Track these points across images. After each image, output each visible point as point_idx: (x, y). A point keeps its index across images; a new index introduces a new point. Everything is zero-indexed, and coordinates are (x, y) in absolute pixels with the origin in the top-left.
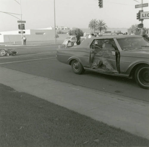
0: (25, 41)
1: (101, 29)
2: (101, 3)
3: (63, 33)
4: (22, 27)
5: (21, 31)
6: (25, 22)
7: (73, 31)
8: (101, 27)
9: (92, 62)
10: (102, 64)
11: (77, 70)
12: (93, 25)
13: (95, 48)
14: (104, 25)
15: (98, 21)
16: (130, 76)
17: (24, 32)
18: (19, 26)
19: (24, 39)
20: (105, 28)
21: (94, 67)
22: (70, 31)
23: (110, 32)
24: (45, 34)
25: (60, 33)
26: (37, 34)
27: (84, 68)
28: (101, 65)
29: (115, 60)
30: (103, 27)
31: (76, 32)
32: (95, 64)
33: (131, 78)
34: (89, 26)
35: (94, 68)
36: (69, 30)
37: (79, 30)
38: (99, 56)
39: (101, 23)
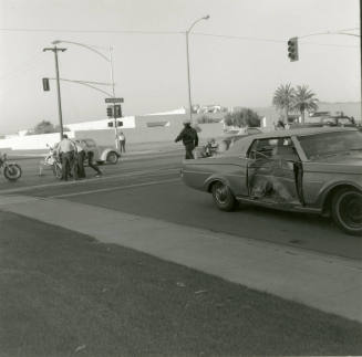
0: (123, 143)
1: (302, 107)
2: (293, 51)
3: (211, 121)
4: (115, 111)
5: (113, 120)
6: (122, 100)
7: (234, 115)
8: (304, 102)
9: (252, 186)
10: (272, 189)
11: (222, 204)
12: (283, 98)
13: (258, 156)
14: (310, 96)
15: (296, 89)
16: (324, 211)
17: (121, 124)
18: (109, 110)
19: (121, 138)
20: (312, 105)
21: (256, 195)
22: (229, 115)
23: (325, 113)
24: (168, 124)
25: (204, 121)
26: (150, 125)
27: (237, 198)
28: (270, 191)
29: (293, 181)
30: (308, 101)
31: (242, 116)
32: (258, 189)
33: (327, 215)
34: (274, 102)
35: (256, 198)
36: (226, 114)
37: (249, 112)
38: (265, 173)
39: (303, 94)
